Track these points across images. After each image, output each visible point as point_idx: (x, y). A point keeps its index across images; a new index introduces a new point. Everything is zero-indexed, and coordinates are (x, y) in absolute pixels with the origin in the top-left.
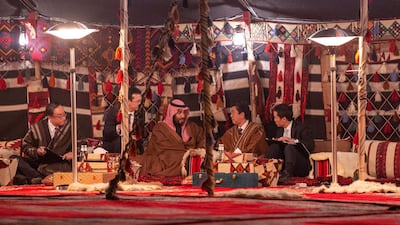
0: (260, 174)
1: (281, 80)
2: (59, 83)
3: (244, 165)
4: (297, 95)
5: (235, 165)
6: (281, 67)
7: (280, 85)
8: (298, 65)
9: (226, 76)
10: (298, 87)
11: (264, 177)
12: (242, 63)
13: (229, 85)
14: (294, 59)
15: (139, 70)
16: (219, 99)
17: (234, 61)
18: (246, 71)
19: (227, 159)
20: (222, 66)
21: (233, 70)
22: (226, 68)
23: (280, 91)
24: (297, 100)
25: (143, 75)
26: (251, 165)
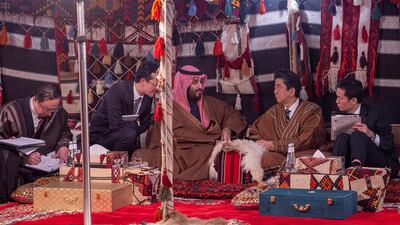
0: (360, 193)
1: (337, 38)
2: (12, 39)
3: (334, 178)
4: (363, 59)
5: (319, 178)
6: (337, 20)
7: (336, 44)
8: (365, 17)
9: (255, 32)
10: (363, 47)
11: (367, 197)
12: (277, 13)
13: (258, 44)
14: (358, 7)
15: (128, 23)
16: (245, 65)
17: (267, 11)
18: (284, 25)
19: (304, 167)
20: (248, 18)
21: (263, 24)
22: (254, 20)
23: (336, 54)
24: (362, 66)
25: (133, 30)
26: (345, 179)
